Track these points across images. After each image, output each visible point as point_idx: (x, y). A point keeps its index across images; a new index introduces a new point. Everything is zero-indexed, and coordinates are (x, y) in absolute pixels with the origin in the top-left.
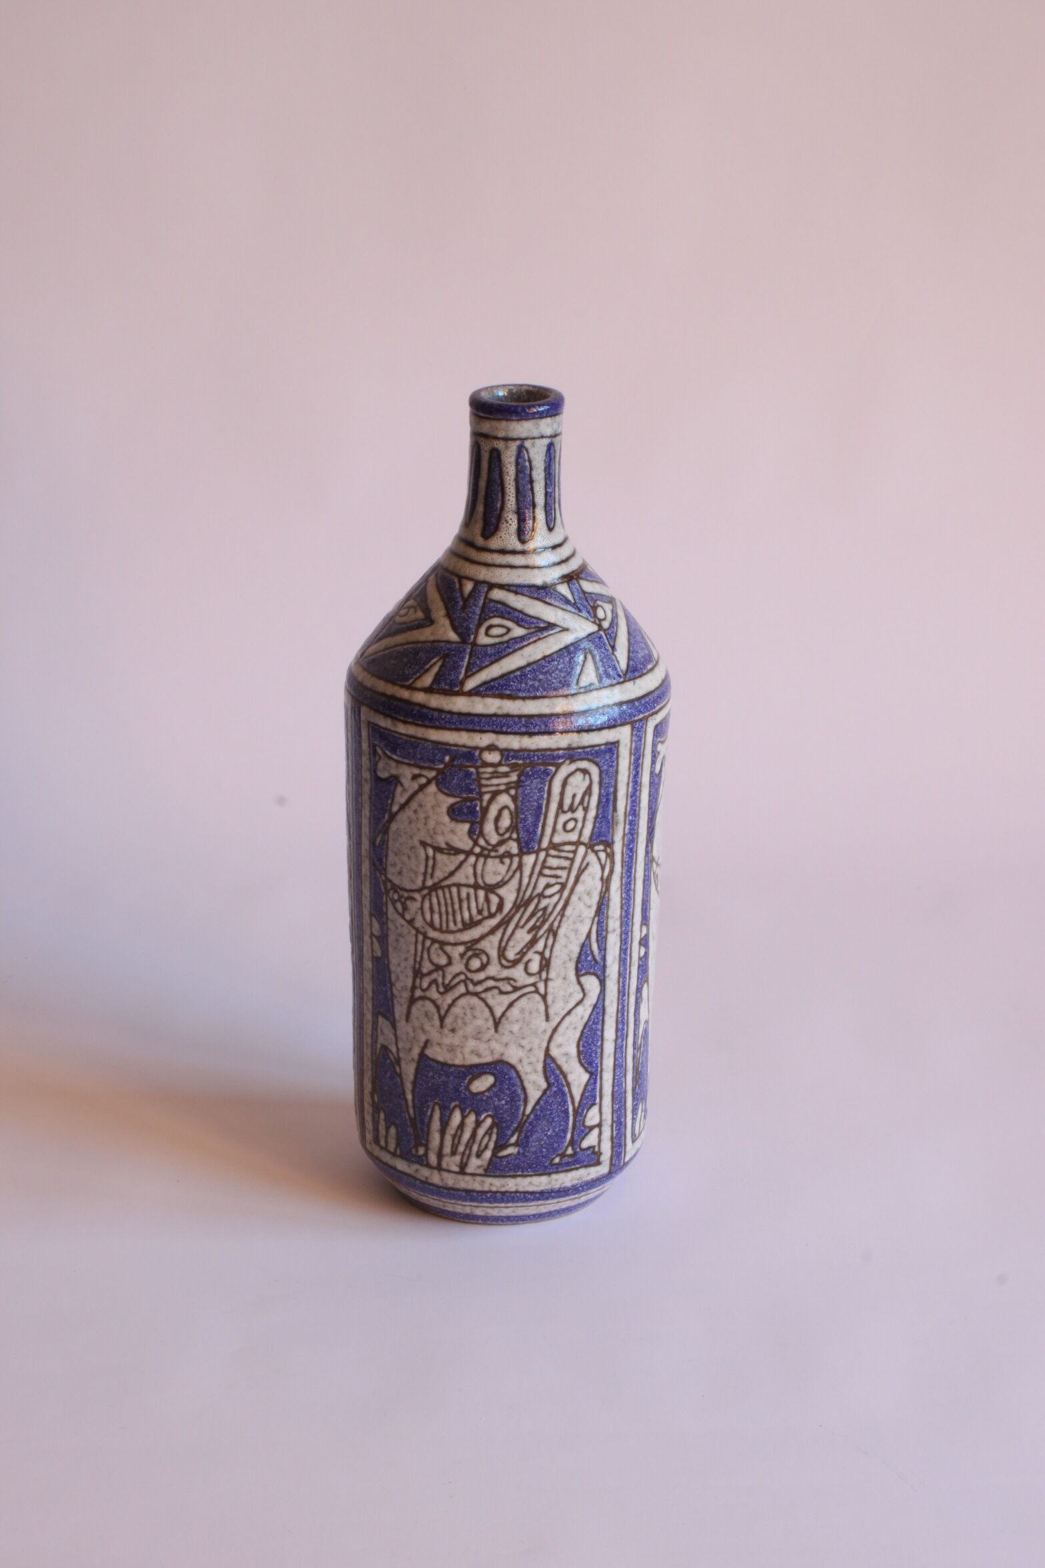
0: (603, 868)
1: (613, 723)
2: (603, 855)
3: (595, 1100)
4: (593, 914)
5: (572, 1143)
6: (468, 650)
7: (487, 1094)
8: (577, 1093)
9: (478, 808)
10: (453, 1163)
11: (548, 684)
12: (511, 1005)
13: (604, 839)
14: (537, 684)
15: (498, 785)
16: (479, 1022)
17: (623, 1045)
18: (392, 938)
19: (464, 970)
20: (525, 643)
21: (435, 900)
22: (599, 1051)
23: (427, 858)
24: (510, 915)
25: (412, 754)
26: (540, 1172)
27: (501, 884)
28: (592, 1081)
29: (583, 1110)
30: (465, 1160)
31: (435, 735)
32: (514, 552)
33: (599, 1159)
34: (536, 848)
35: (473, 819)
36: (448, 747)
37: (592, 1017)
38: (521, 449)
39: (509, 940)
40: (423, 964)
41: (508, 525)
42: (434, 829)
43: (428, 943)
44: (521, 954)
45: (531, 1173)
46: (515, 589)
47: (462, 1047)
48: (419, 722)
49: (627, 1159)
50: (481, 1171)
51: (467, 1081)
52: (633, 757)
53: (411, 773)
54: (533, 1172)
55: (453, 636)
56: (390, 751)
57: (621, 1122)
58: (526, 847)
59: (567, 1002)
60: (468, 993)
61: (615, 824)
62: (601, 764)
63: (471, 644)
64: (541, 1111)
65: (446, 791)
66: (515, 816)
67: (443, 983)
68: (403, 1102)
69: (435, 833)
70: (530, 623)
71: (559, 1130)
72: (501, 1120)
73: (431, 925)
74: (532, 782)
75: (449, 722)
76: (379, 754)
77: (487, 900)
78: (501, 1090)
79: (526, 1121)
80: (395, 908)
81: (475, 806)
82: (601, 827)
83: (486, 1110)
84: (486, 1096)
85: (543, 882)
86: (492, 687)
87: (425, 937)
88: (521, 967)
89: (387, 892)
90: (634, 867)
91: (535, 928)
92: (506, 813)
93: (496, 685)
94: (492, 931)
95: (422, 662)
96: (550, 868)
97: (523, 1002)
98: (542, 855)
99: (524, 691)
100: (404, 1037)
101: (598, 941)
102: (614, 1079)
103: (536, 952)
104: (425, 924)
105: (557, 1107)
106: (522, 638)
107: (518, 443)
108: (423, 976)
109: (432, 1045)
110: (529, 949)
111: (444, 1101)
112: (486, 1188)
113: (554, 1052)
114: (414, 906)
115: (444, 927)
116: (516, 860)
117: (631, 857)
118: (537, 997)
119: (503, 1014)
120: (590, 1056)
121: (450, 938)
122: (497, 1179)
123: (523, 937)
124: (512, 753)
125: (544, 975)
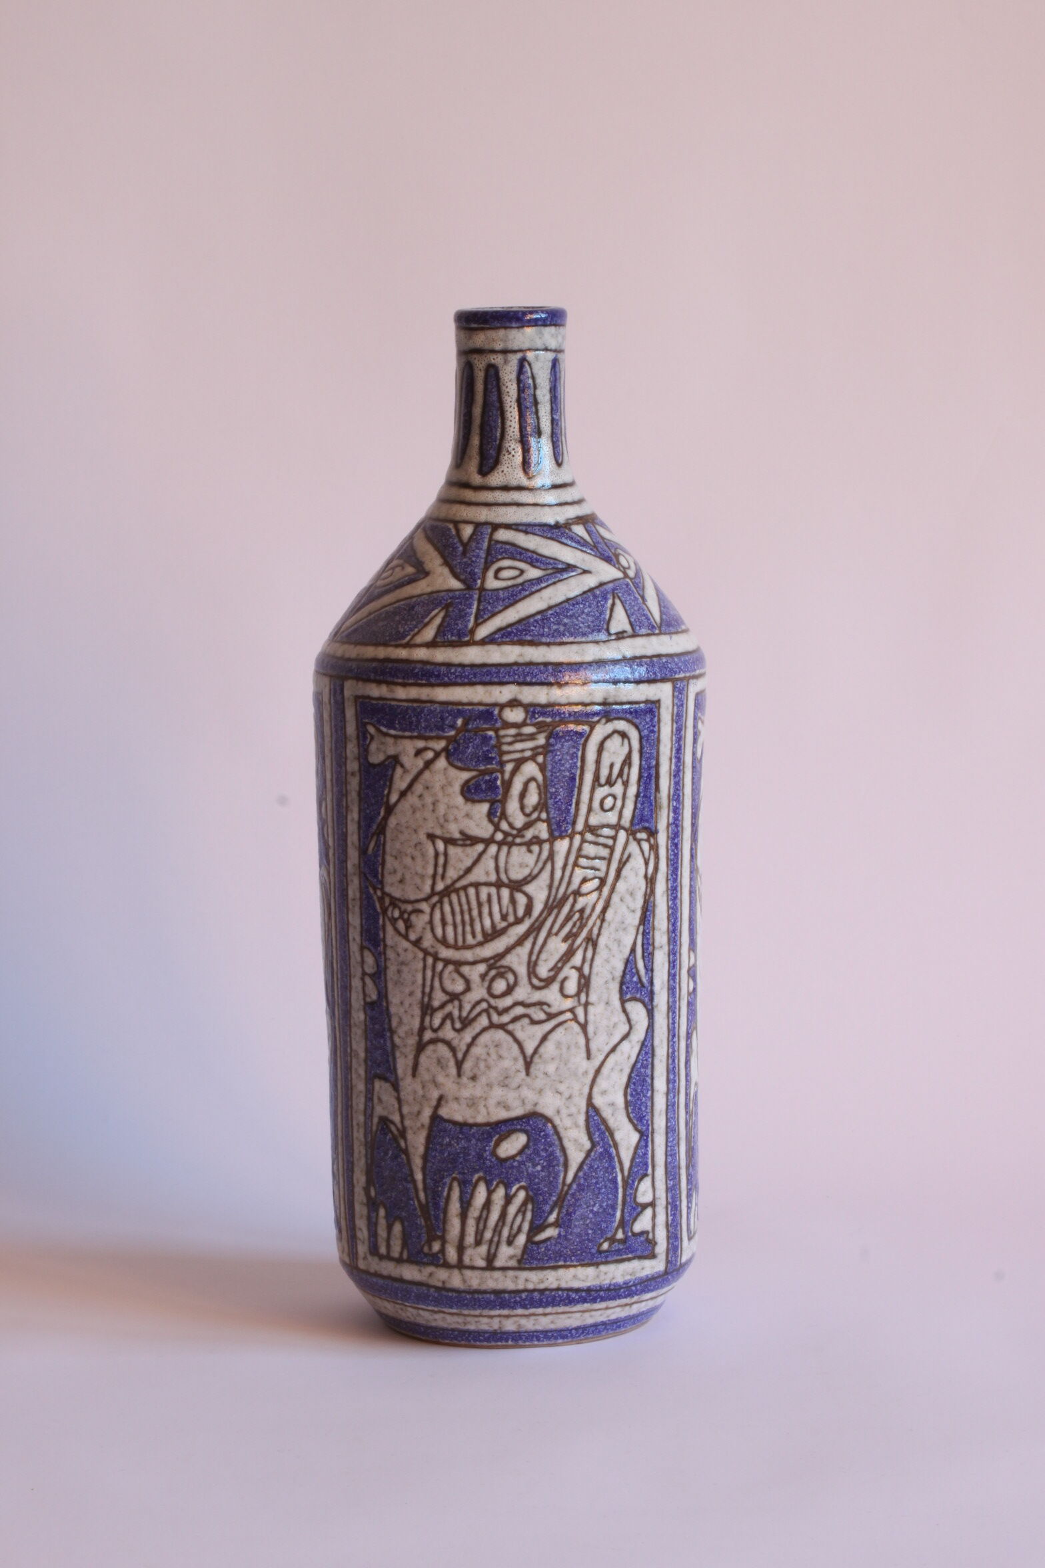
0: (647, 863)
1: (653, 676)
2: (646, 846)
3: (647, 1170)
4: (637, 922)
5: (623, 1224)
6: (476, 596)
7: (518, 1158)
8: (626, 1156)
9: (499, 783)
10: (476, 1256)
11: (574, 629)
12: (544, 1038)
13: (647, 825)
14: (562, 628)
15: (522, 751)
16: (507, 1063)
17: (675, 1101)
18: (391, 972)
19: (486, 996)
20: (543, 585)
21: (447, 908)
22: (649, 1104)
23: (437, 855)
24: (541, 919)
25: (414, 724)
26: (586, 1262)
27: (529, 879)
28: (643, 1143)
29: (633, 1181)
30: (493, 1251)
31: (443, 694)
32: (520, 488)
33: (653, 1249)
34: (570, 831)
35: (493, 796)
36: (460, 707)
37: (641, 1057)
38: (523, 362)
39: (540, 952)
40: (434, 996)
41: (510, 456)
42: (444, 815)
43: (440, 966)
44: (556, 970)
45: (575, 1263)
46: (524, 528)
47: (486, 1099)
48: (424, 682)
49: (684, 1259)
50: (513, 1263)
51: (492, 1144)
52: (675, 726)
53: (414, 747)
54: (578, 1260)
55: (455, 584)
56: (386, 726)
57: (676, 1205)
58: (558, 830)
59: (611, 1035)
60: (492, 1026)
61: (658, 807)
62: (641, 727)
63: (479, 589)
64: (585, 1179)
65: (459, 764)
66: (543, 790)
67: (460, 1017)
68: (410, 1186)
69: (446, 821)
70: (547, 563)
71: (607, 1205)
72: (537, 1192)
73: (444, 942)
74: (562, 745)
75: (461, 677)
76: (370, 734)
77: (513, 901)
78: (536, 1152)
79: (567, 1193)
80: (396, 930)
81: (496, 779)
82: (644, 808)
83: (518, 1180)
84: (518, 1161)
85: (579, 874)
86: (510, 634)
87: (436, 958)
88: (555, 987)
89: (385, 911)
90: (679, 869)
91: (572, 936)
92: (533, 786)
93: (515, 631)
94: (520, 942)
95: (420, 616)
96: (588, 858)
97: (559, 1034)
98: (577, 839)
99: (547, 636)
100: (411, 1098)
101: (643, 957)
102: (667, 1146)
103: (573, 967)
104: (436, 942)
105: (604, 1174)
106: (539, 580)
107: (519, 355)
108: (434, 1010)
109: (447, 1102)
110: (565, 963)
111: (464, 1173)
112: (521, 1287)
113: (598, 1101)
114: (420, 921)
115: (460, 943)
116: (546, 846)
117: (676, 855)
118: (576, 1028)
119: (536, 1051)
120: (640, 1109)
121: (468, 955)
122: (534, 1272)
123: (557, 947)
124: (538, 709)
125: (583, 997)
